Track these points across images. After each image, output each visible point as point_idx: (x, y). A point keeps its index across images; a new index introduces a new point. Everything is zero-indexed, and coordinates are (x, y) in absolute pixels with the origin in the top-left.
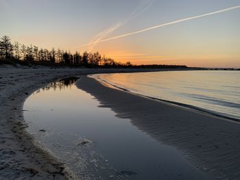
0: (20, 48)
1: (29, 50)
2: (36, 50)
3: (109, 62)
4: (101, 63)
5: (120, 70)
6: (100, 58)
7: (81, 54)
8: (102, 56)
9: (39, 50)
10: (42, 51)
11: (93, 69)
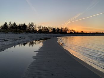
0: (37, 26)
1: (40, 27)
2: (42, 27)
3: (72, 31)
4: (69, 32)
5: (76, 35)
6: (68, 29)
7: (60, 28)
8: (69, 29)
9: (44, 27)
10: (44, 28)
11: (63, 35)
